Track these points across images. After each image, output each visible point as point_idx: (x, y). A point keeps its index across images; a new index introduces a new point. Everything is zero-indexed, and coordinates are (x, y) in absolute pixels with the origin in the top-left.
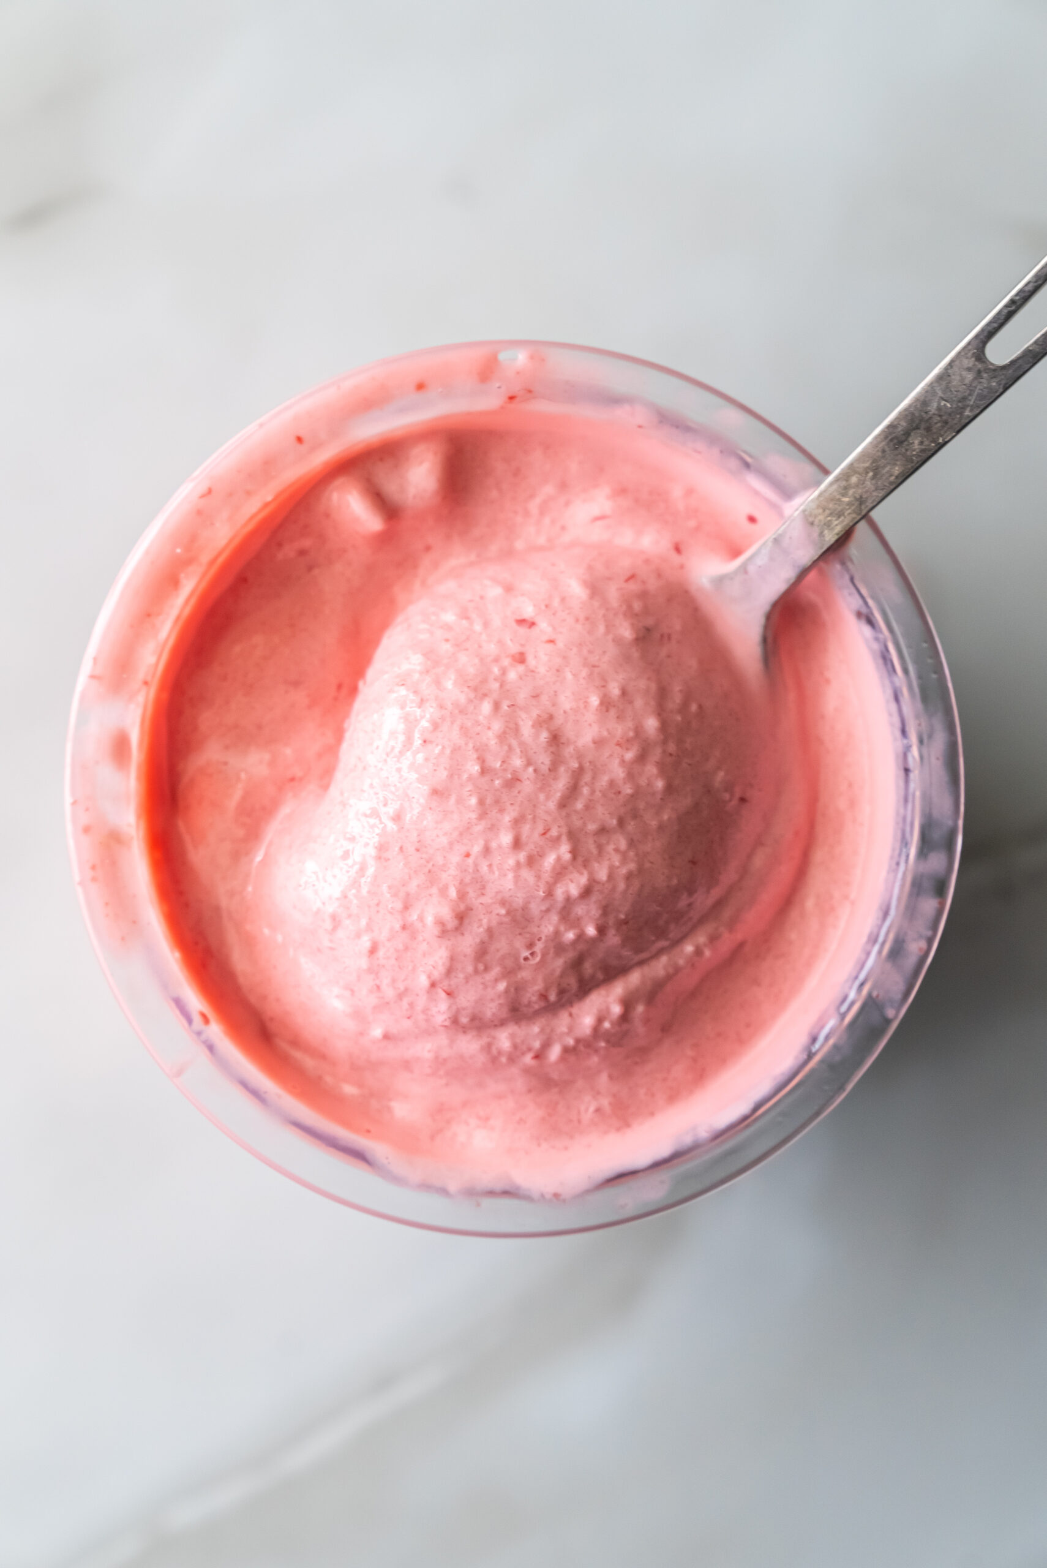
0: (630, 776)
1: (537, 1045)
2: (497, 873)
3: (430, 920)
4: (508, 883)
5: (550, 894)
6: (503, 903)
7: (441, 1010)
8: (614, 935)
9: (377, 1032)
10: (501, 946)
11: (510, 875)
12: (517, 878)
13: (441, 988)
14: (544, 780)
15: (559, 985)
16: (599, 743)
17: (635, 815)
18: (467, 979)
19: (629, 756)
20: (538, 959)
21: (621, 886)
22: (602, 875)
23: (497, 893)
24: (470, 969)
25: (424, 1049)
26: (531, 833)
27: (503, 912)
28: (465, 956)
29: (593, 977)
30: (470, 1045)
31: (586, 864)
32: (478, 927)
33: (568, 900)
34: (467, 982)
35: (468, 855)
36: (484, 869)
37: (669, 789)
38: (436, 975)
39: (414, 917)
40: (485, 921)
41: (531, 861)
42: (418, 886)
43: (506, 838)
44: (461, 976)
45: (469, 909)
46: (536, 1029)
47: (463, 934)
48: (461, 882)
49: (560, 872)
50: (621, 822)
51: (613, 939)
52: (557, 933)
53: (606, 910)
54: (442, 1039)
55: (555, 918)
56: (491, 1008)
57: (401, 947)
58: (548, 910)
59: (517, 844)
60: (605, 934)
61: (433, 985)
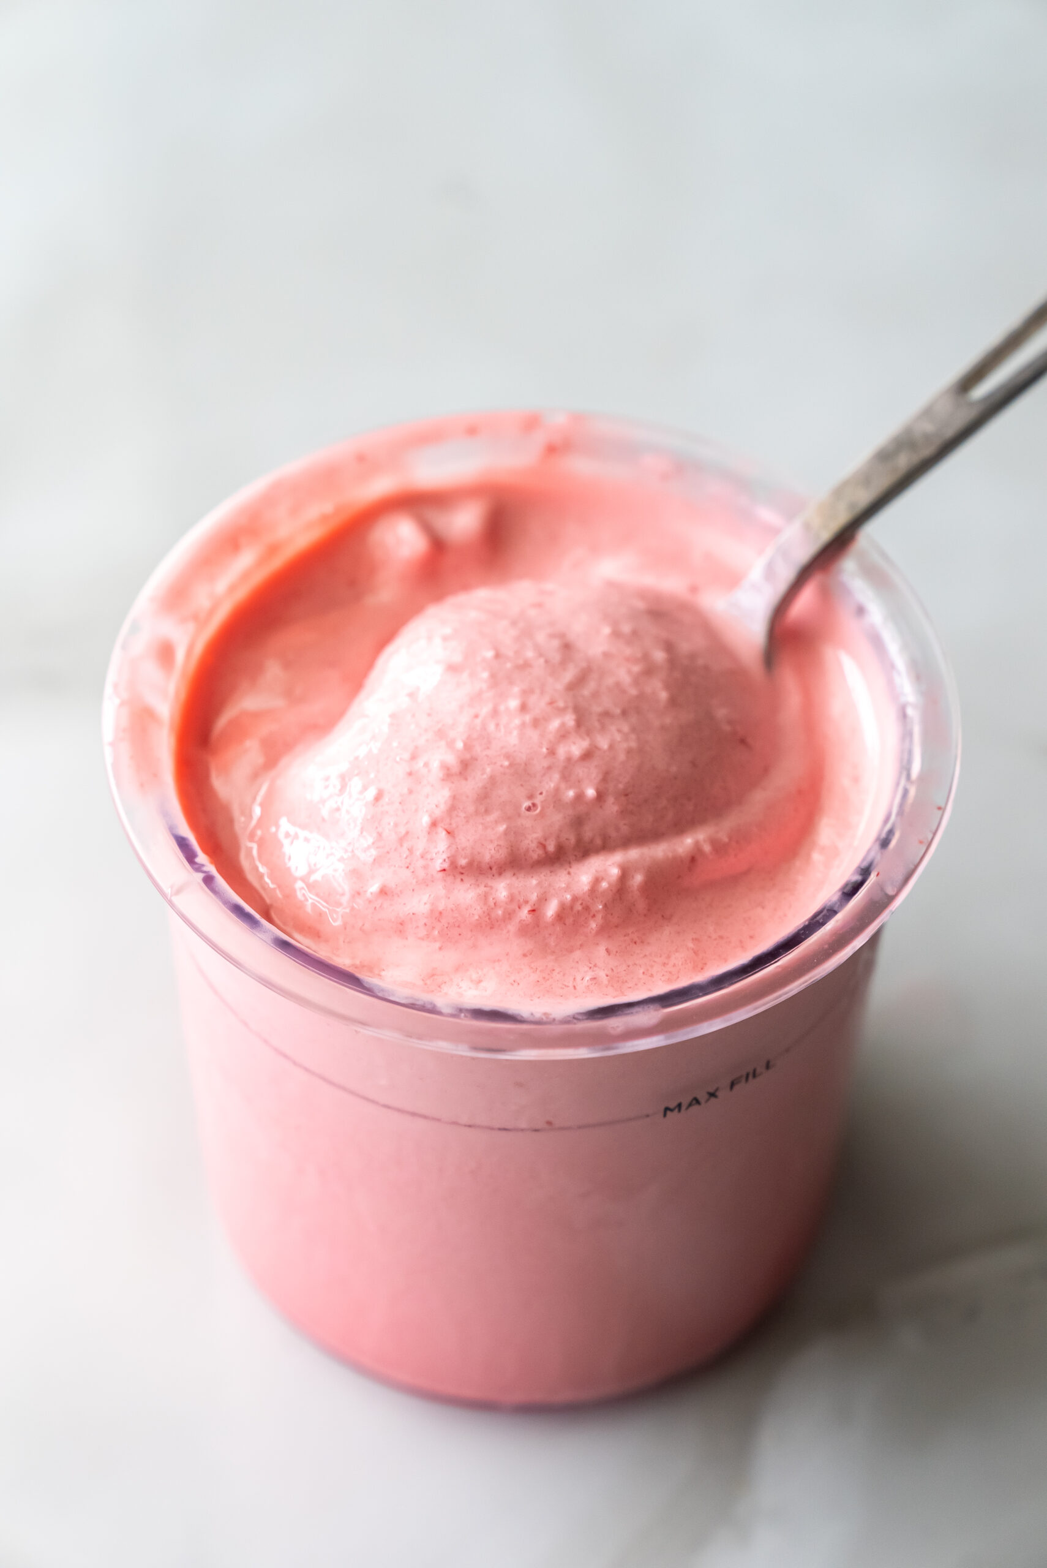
0: (636, 682)
1: (534, 897)
2: (503, 730)
3: (435, 765)
4: (513, 739)
5: (552, 752)
6: (507, 756)
7: (440, 850)
8: (613, 804)
9: (374, 888)
10: (502, 793)
11: (515, 733)
12: (521, 736)
13: (441, 827)
14: (554, 669)
15: (558, 837)
16: (607, 655)
17: (638, 711)
18: (467, 820)
19: (636, 669)
20: (538, 810)
21: (622, 757)
22: (603, 743)
23: (502, 748)
24: (471, 809)
25: (419, 903)
26: (538, 704)
27: (506, 763)
28: (467, 797)
29: (592, 841)
30: (466, 895)
31: (589, 733)
32: (482, 774)
33: (569, 760)
34: (467, 822)
35: (476, 716)
36: (492, 727)
37: (673, 702)
38: (438, 813)
39: (420, 764)
40: (488, 770)
41: (536, 723)
42: (427, 741)
43: (513, 703)
44: (462, 815)
45: (474, 759)
46: (534, 882)
47: (466, 779)
48: (469, 737)
49: (563, 735)
50: (624, 713)
51: (612, 807)
52: (557, 790)
53: (606, 777)
54: (439, 889)
55: (556, 776)
56: (490, 850)
57: (405, 791)
58: (549, 768)
59: (523, 708)
60: (605, 801)
61: (434, 824)
